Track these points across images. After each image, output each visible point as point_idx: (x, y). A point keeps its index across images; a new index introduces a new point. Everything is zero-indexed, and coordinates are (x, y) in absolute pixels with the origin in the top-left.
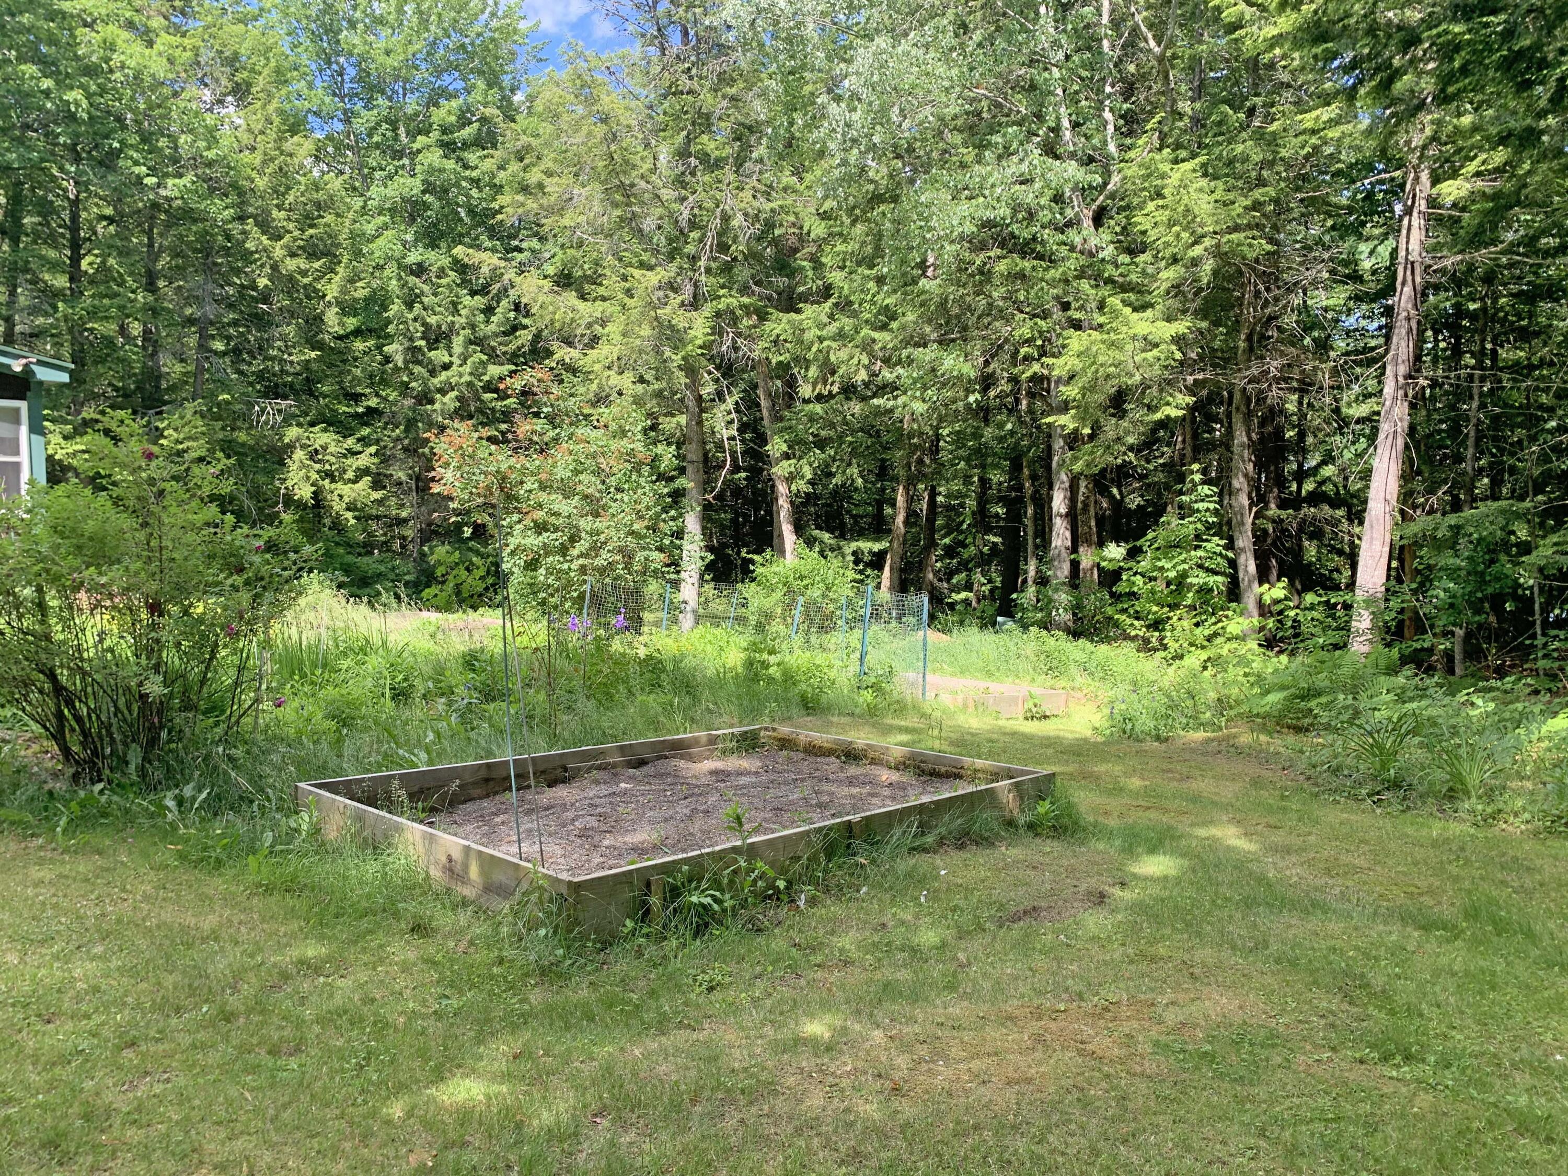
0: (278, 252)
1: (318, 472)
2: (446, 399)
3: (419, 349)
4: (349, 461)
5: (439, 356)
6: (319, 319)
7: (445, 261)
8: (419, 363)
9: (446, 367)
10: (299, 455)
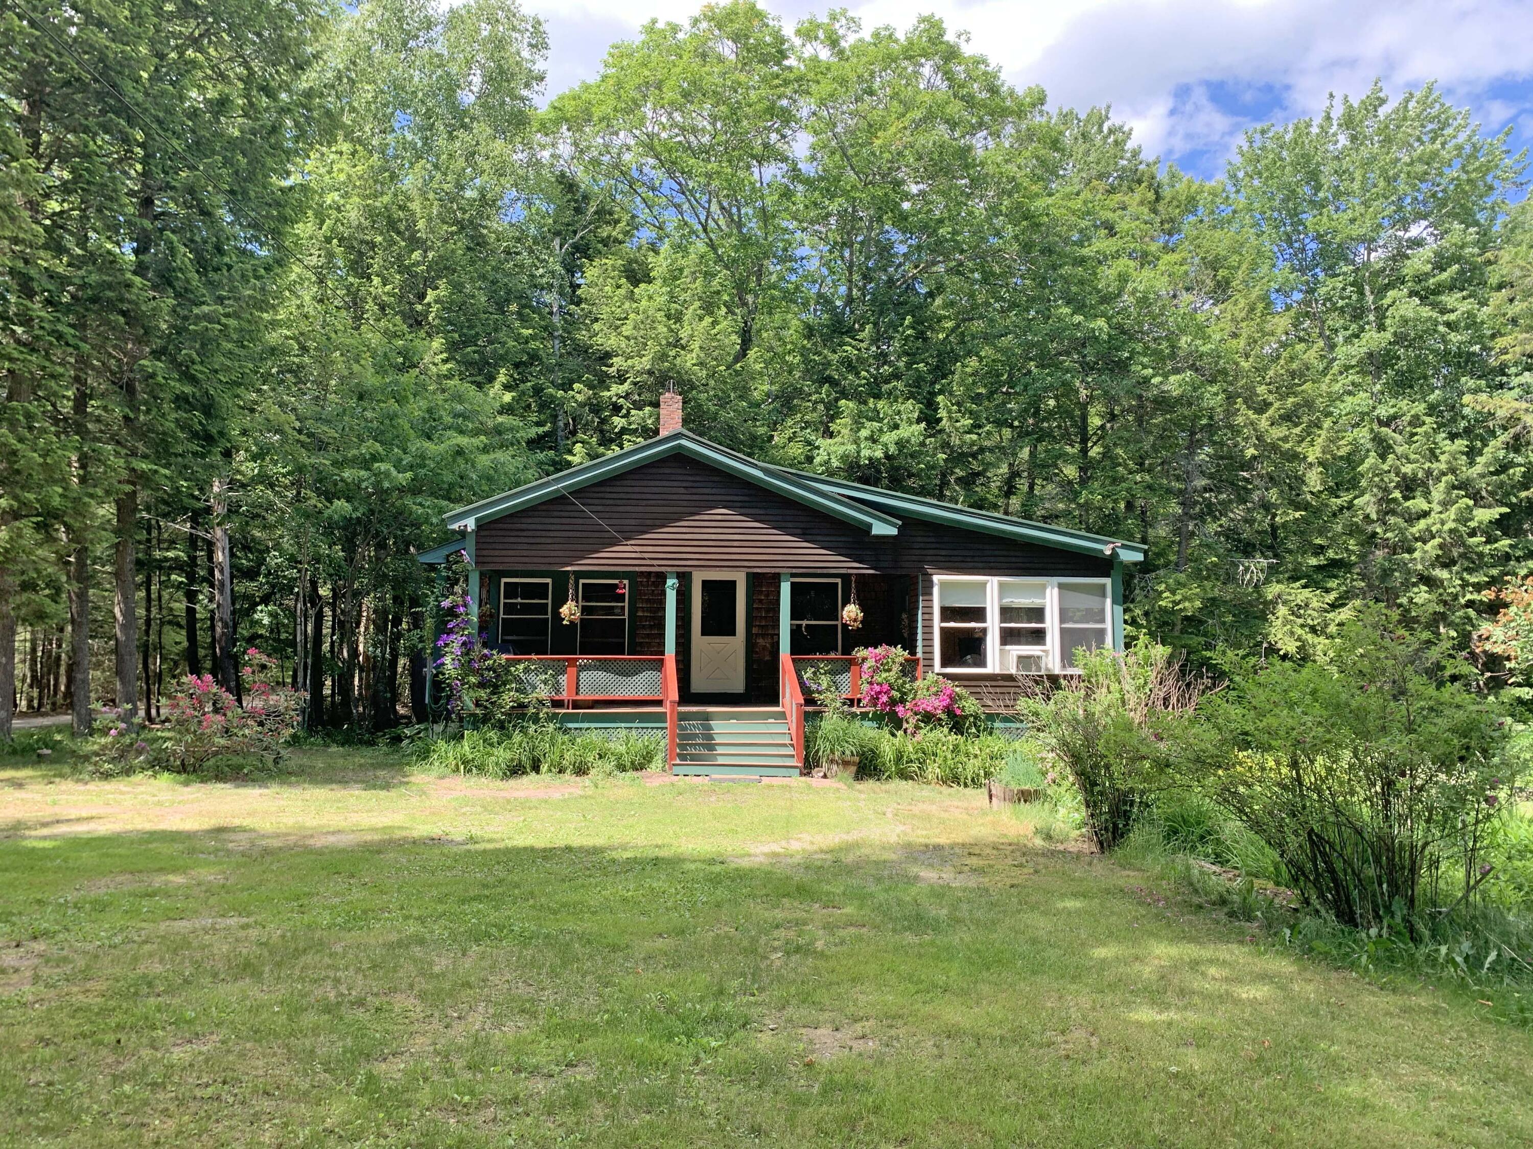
0: (1263, 423)
1: (1302, 626)
2: (1428, 547)
3: (1394, 500)
4: (1330, 616)
5: (1418, 503)
6: (1301, 480)
7: (1420, 408)
8: (1393, 512)
9: (1425, 514)
10: (1282, 611)
